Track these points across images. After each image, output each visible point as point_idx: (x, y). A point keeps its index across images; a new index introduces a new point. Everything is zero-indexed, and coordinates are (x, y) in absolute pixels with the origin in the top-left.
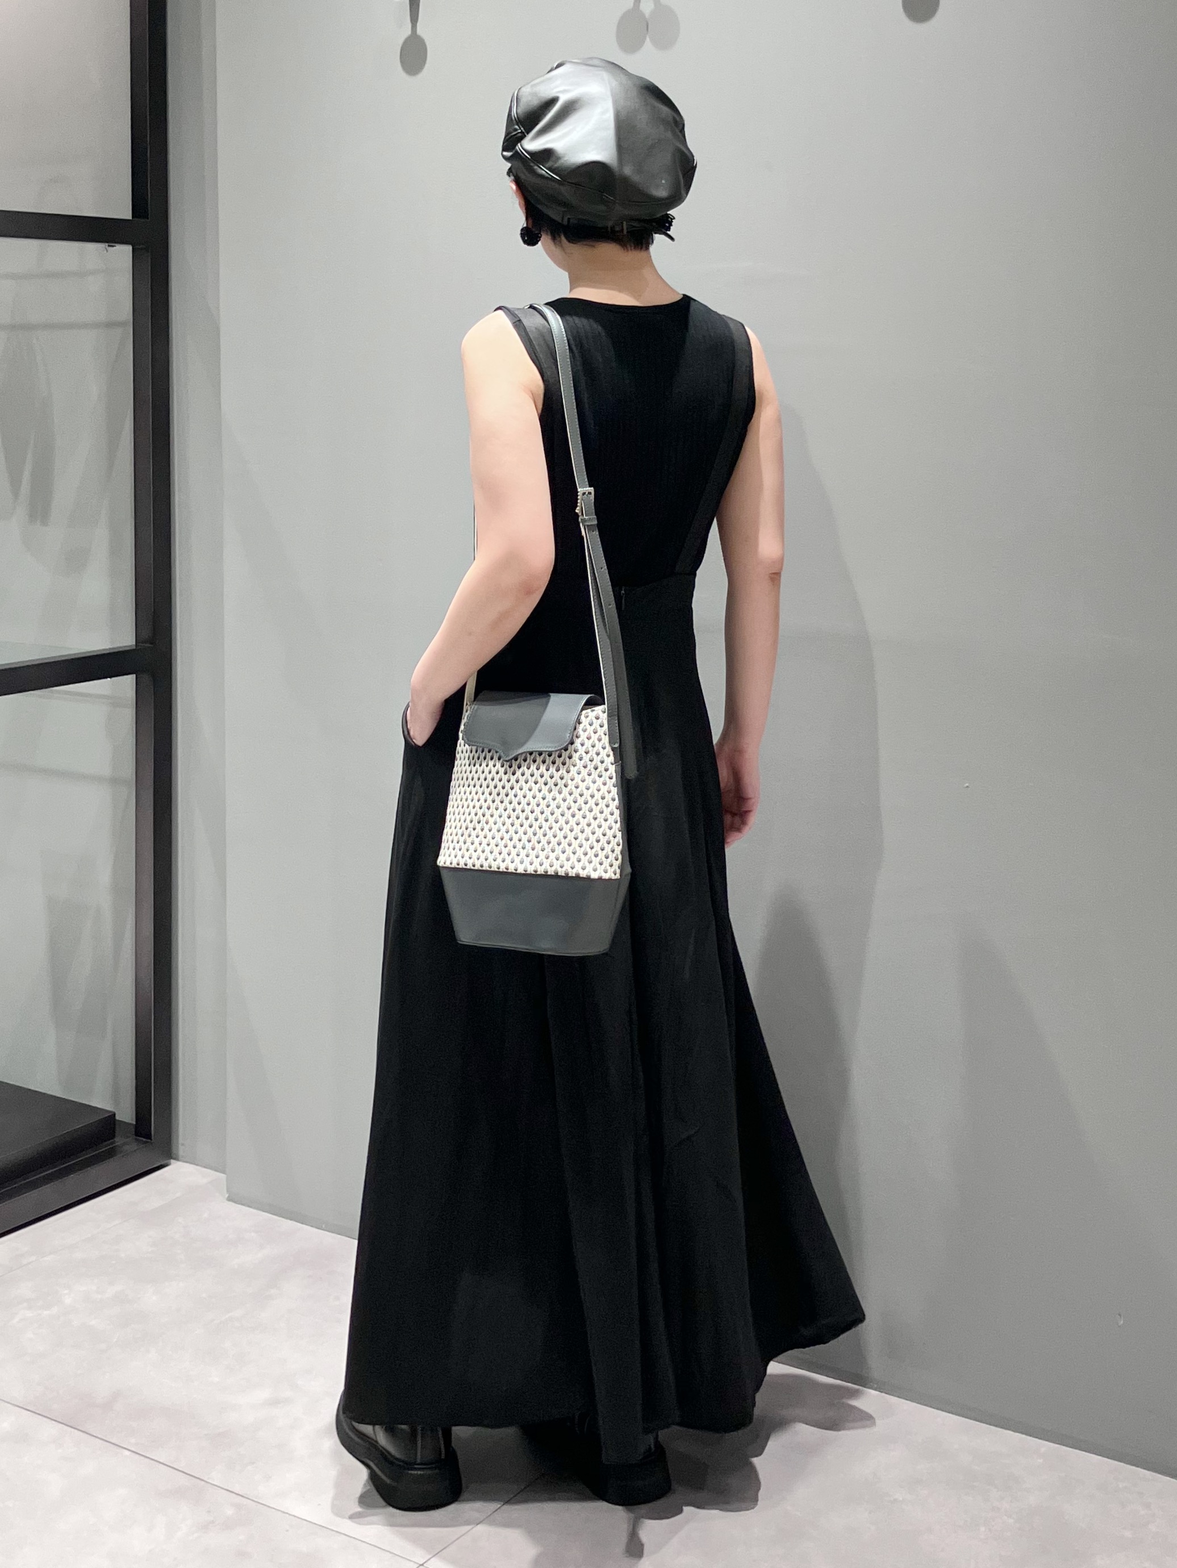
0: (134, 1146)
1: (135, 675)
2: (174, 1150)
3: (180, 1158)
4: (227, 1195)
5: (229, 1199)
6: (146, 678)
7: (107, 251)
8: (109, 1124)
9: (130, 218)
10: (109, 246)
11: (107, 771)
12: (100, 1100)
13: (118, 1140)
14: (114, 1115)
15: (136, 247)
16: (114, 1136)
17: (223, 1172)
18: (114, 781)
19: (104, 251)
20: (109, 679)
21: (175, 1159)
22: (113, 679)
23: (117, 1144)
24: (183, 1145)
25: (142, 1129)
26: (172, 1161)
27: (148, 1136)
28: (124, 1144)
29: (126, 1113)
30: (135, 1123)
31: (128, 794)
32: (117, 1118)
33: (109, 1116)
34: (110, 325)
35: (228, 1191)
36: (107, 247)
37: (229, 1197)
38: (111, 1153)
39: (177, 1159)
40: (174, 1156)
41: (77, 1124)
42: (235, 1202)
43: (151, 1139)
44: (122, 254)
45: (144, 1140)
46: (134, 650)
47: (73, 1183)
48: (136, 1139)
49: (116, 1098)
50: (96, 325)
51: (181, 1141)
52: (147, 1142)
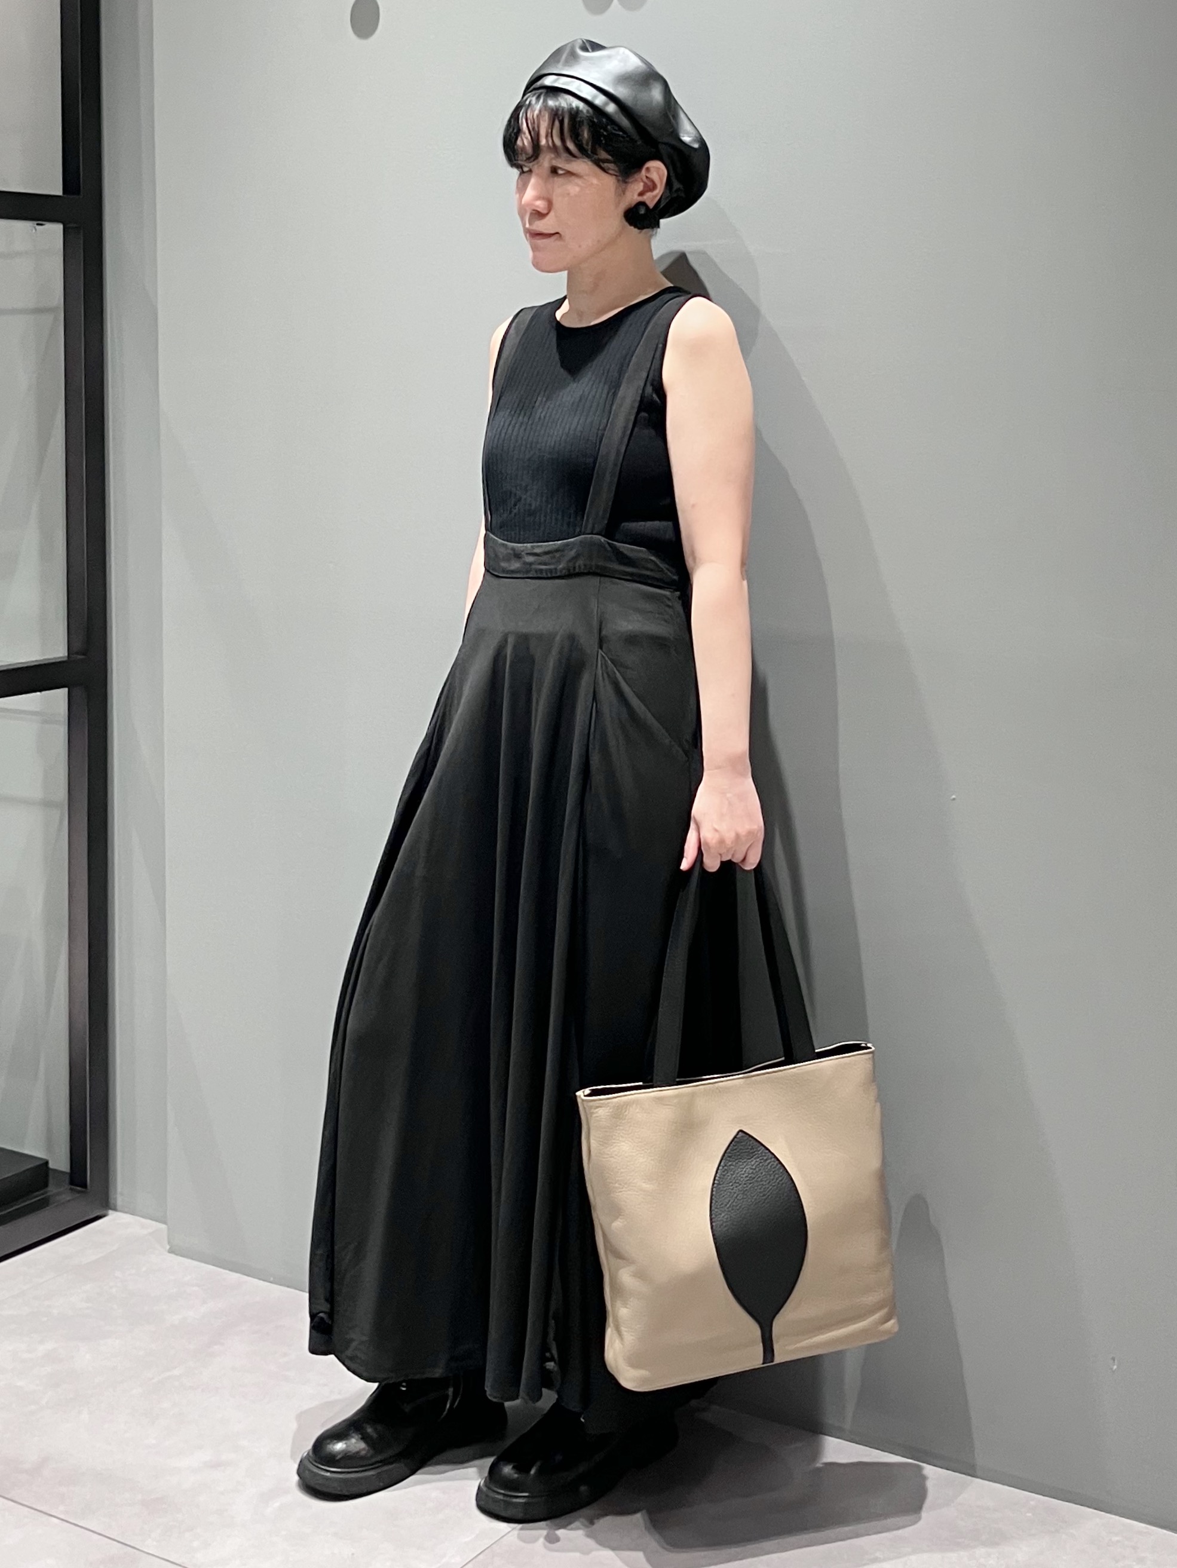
0: (67, 1196)
1: (66, 689)
2: (112, 1201)
3: (118, 1208)
4: (169, 1247)
5: (171, 1251)
6: (78, 691)
7: (36, 230)
8: (41, 1172)
9: (61, 193)
11: (37, 794)
12: (33, 1148)
13: (52, 1189)
14: (47, 1163)
15: (68, 226)
16: (46, 1185)
17: (165, 1223)
18: (47, 804)
19: (32, 230)
20: (38, 693)
22: (44, 693)
23: (48, 1194)
24: (121, 1194)
25: (77, 1178)
26: (110, 1212)
27: (84, 1186)
28: (58, 1194)
29: (60, 1162)
30: (68, 1170)
31: (59, 819)
32: (51, 1165)
33: (43, 1164)
34: (38, 311)
35: (169, 1243)
36: (36, 225)
38: (44, 1203)
39: (115, 1209)
40: (111, 1207)
41: (8, 1172)
42: (178, 1255)
43: (86, 1188)
44: (52, 233)
45: (79, 1189)
46: (65, 662)
47: (4, 1235)
48: (71, 1189)
49: (49, 1145)
50: (23, 311)
51: (119, 1189)
52: (82, 1192)
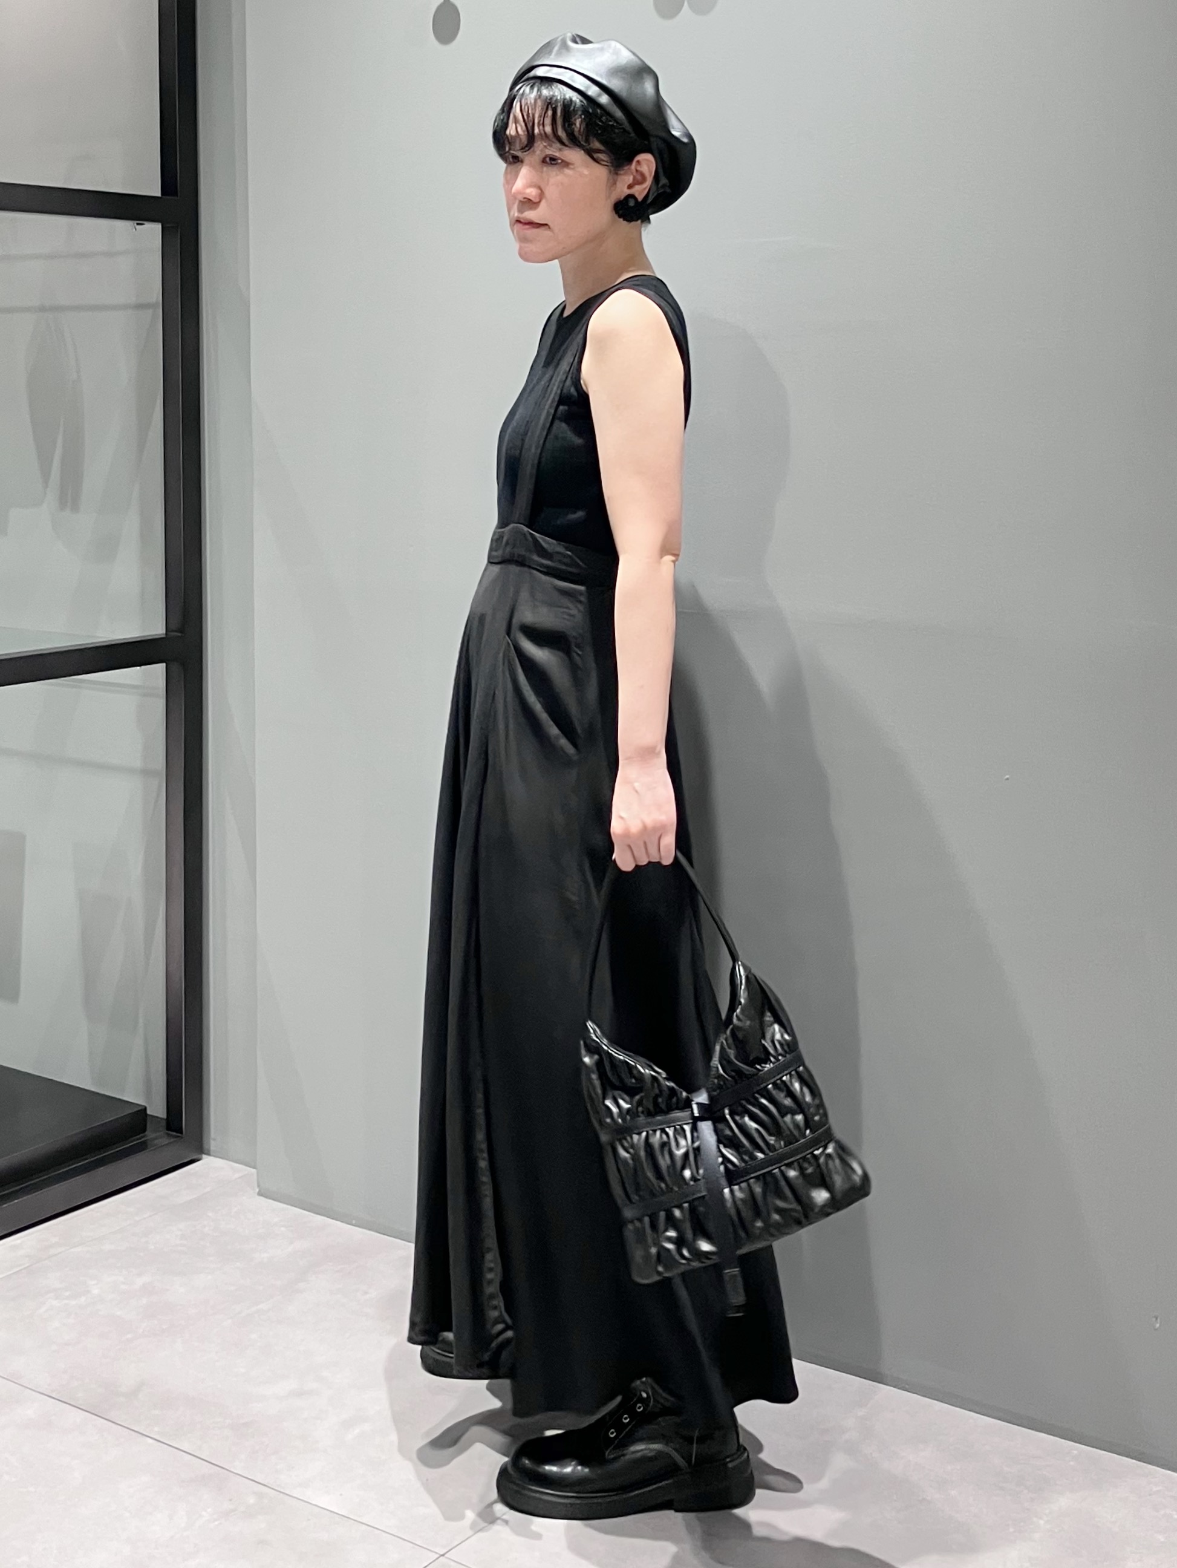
0: (165, 1141)
1: (164, 664)
2: (205, 1146)
3: (212, 1153)
4: (257, 1190)
5: (260, 1194)
6: (175, 667)
7: (136, 229)
8: (140, 1117)
9: (159, 194)
10: (138, 224)
11: (138, 764)
12: (133, 1096)
13: (150, 1134)
14: (145, 1109)
15: (168, 225)
16: (144, 1130)
17: (254, 1168)
18: (146, 773)
19: (132, 229)
20: (138, 668)
21: (205, 1154)
22: (143, 667)
23: (148, 1138)
24: (214, 1140)
25: (173, 1123)
26: (204, 1156)
27: (179, 1130)
28: (156, 1138)
29: (158, 1109)
30: (165, 1116)
31: (159, 785)
32: (149, 1112)
33: (141, 1110)
34: (140, 307)
35: (258, 1186)
36: (135, 225)
37: (260, 1191)
38: (142, 1147)
39: (208, 1154)
40: (206, 1151)
41: (109, 1117)
42: (266, 1197)
43: (182, 1133)
44: (153, 231)
45: (174, 1133)
46: (163, 638)
47: (103, 1175)
48: (167, 1133)
49: (148, 1093)
50: (125, 307)
51: (213, 1134)
52: (178, 1137)
